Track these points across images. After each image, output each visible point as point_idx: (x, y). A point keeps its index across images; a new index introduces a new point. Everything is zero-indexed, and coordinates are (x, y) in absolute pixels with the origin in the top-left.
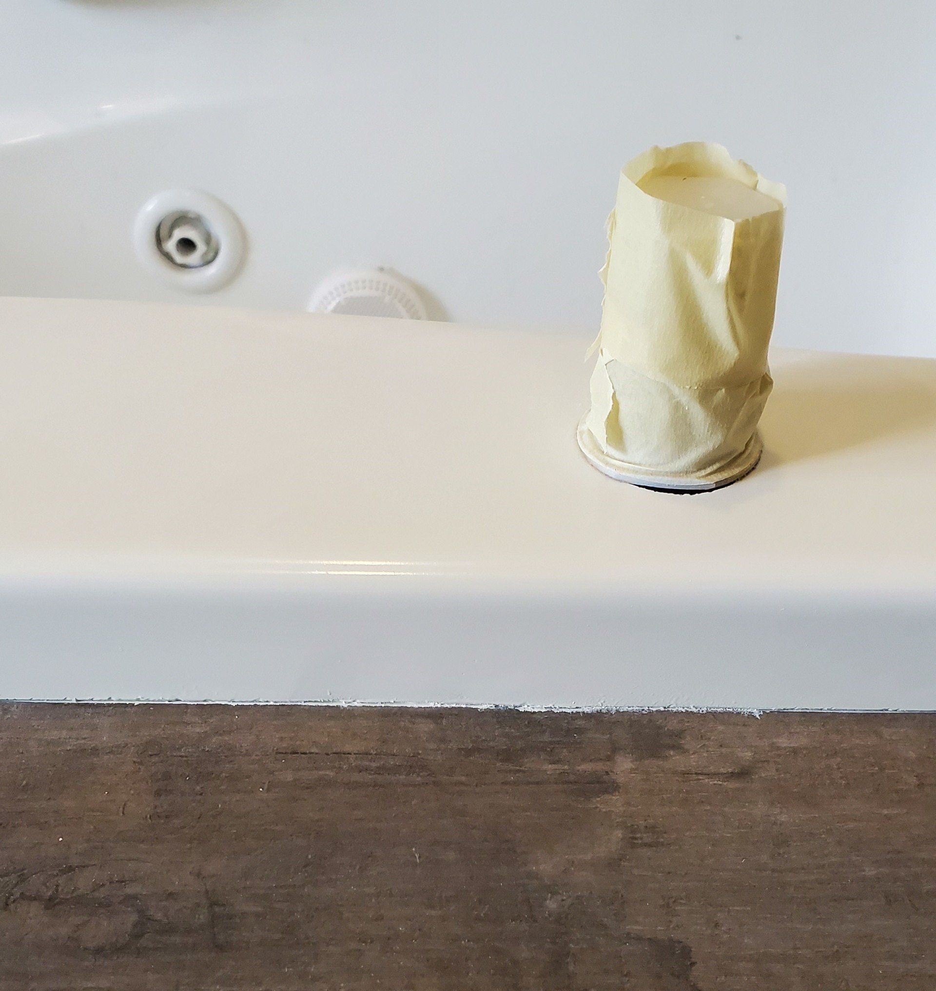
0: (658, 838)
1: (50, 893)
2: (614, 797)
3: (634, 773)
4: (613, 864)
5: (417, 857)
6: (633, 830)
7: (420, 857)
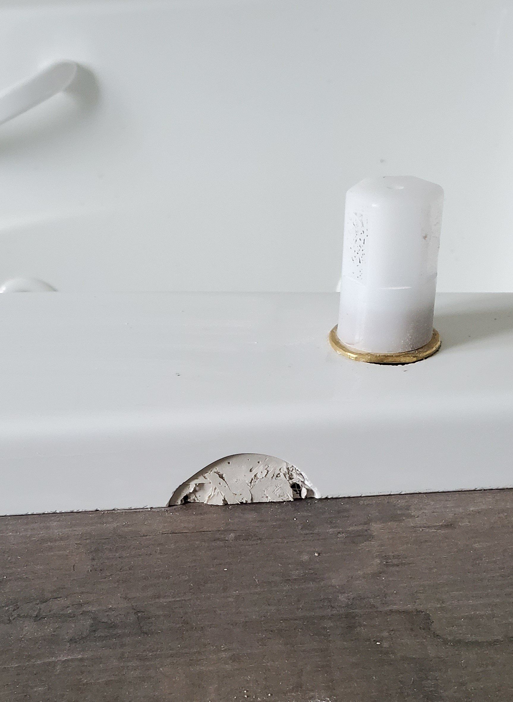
0: (402, 561)
1: (35, 613)
2: (372, 543)
3: (383, 530)
4: (377, 575)
5: (257, 581)
6: (386, 557)
7: (258, 581)
